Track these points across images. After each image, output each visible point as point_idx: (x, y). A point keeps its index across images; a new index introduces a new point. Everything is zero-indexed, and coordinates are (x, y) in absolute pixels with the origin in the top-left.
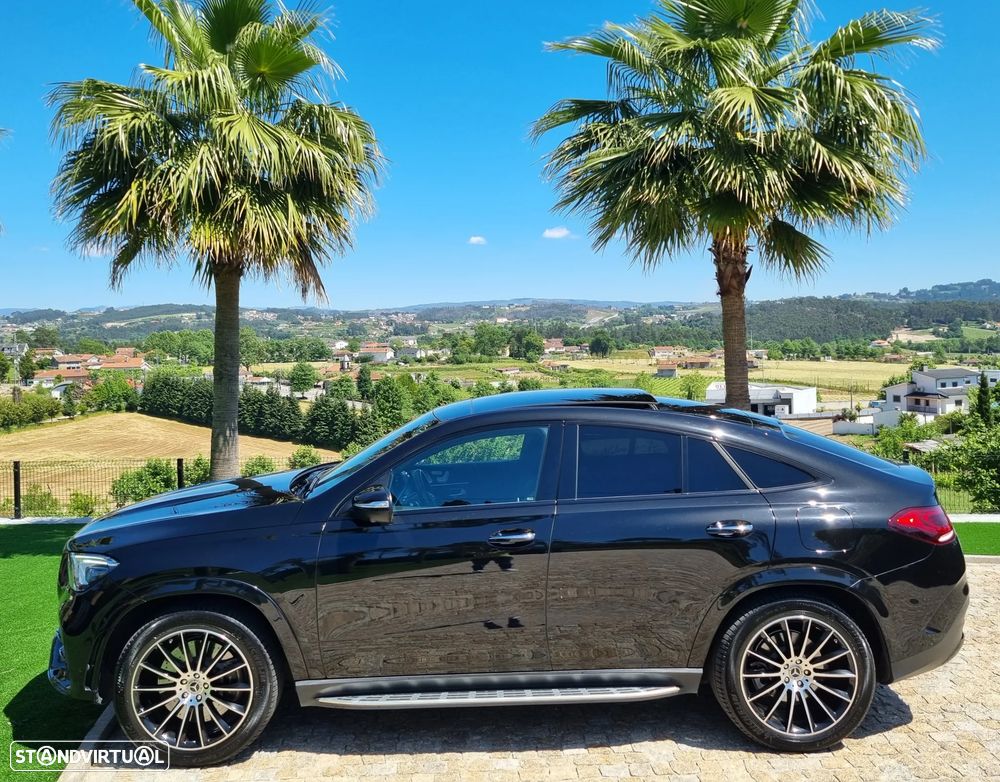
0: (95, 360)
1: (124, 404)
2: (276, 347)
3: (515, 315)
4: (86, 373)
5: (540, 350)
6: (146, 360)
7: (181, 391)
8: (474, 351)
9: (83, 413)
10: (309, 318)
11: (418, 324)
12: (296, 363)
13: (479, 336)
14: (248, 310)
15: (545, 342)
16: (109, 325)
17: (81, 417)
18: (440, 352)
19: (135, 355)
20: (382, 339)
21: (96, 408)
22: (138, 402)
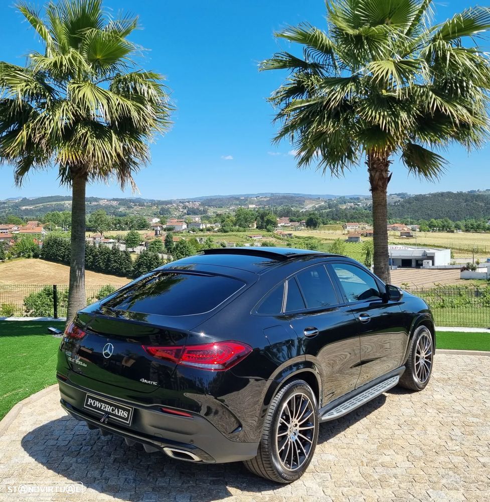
0: (16, 228)
1: (32, 254)
2: (118, 221)
3: (260, 203)
4: (11, 236)
5: (275, 224)
6: (44, 228)
7: (64, 247)
8: (235, 225)
9: (9, 258)
10: (137, 204)
11: (201, 208)
12: (129, 231)
13: (238, 216)
14: (102, 199)
15: (278, 219)
16: (24, 208)
17: (8, 261)
18: (214, 225)
19: (38, 225)
20: (180, 217)
21: (16, 256)
22: (40, 253)
